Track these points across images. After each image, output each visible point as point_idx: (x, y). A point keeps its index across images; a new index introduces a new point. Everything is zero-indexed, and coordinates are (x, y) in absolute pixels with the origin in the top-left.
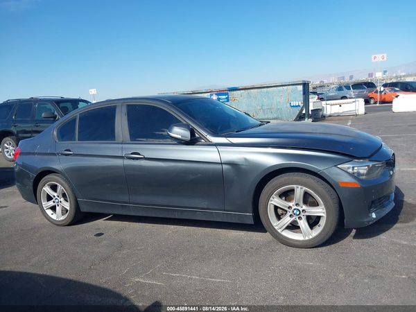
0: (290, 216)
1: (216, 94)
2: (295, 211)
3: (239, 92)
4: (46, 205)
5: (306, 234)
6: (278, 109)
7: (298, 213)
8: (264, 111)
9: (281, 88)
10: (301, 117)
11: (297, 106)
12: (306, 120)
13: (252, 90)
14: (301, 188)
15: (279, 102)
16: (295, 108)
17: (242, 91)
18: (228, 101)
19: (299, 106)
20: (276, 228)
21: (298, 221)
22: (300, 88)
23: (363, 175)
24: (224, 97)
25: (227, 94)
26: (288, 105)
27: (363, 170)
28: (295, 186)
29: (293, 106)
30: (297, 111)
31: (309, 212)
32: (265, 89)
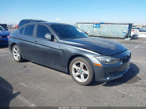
0: (79, 72)
1: (95, 24)
2: (80, 71)
3: (104, 24)
4: (14, 54)
5: (83, 80)
6: (118, 33)
7: (81, 72)
8: (112, 33)
9: (120, 25)
10: (127, 37)
11: (125, 33)
12: (128, 38)
13: (109, 24)
14: (82, 63)
15: (119, 30)
16: (124, 33)
17: (105, 24)
18: (99, 27)
19: (126, 33)
20: (74, 76)
21: (81, 75)
22: (128, 26)
23: (108, 62)
24: (98, 26)
25: (99, 25)
26: (122, 32)
27: (108, 60)
28: (80, 62)
29: (124, 32)
30: (125, 34)
31: (84, 72)
32: (114, 25)
